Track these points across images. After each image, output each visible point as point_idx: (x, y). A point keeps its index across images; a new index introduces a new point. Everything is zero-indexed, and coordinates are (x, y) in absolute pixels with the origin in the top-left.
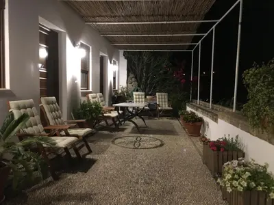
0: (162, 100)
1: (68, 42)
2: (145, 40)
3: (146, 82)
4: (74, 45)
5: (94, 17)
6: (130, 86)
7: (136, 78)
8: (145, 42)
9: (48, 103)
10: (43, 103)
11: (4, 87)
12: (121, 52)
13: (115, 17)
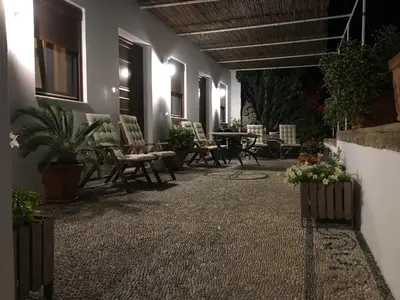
0: (287, 134)
1: (154, 57)
2: (259, 52)
3: (268, 113)
4: (162, 61)
5: (186, 26)
6: (245, 118)
7: (254, 107)
8: (261, 55)
9: (127, 121)
10: (122, 121)
11: (82, 100)
12: (233, 73)
13: (210, 23)
